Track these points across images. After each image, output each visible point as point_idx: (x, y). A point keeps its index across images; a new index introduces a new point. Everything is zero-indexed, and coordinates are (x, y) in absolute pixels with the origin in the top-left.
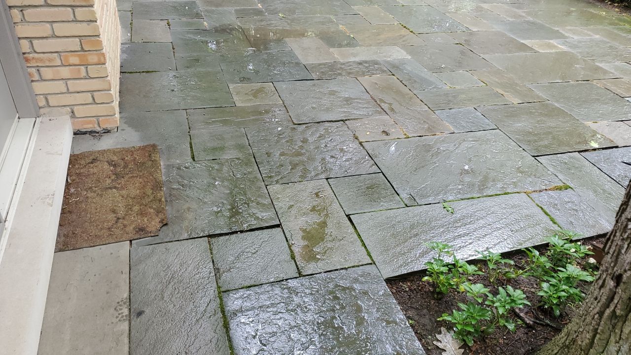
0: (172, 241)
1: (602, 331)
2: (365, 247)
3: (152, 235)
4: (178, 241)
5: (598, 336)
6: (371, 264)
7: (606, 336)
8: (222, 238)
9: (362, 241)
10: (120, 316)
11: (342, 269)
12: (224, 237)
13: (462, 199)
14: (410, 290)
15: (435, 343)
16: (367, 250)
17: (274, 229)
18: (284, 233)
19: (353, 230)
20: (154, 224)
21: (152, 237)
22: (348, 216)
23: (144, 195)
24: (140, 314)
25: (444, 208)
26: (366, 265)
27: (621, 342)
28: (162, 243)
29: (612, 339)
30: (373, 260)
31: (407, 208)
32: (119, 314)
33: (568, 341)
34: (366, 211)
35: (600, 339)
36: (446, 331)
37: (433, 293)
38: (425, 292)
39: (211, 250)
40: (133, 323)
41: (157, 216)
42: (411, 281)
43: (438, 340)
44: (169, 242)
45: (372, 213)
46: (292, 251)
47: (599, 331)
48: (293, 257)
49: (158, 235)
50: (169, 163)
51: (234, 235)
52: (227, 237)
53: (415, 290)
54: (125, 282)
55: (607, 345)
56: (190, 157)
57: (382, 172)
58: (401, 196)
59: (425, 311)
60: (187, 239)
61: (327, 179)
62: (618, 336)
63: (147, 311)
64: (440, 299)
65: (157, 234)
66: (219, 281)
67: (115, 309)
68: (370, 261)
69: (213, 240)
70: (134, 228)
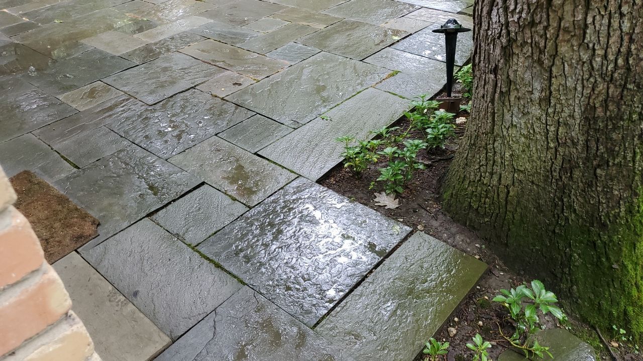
0: (117, 233)
1: (498, 110)
2: (285, 168)
3: (93, 237)
4: (122, 230)
5: (496, 115)
6: (298, 177)
7: (501, 112)
8: (160, 213)
9: (280, 165)
10: (120, 303)
11: (279, 189)
12: (161, 211)
13: (331, 109)
14: (336, 181)
15: (376, 204)
16: (288, 170)
17: (201, 188)
18: (212, 186)
19: (267, 162)
20: (88, 229)
21: (94, 238)
22: (256, 154)
23: (56, 213)
24: (136, 294)
25: (323, 119)
26: (294, 179)
27: (512, 108)
28: (108, 238)
29: (505, 111)
30: (298, 174)
31: (296, 131)
32: (118, 302)
33: (472, 141)
34: (266, 145)
35: (498, 116)
36: (378, 194)
37: (353, 176)
38: (348, 178)
39: (158, 224)
40: (135, 303)
41: (86, 221)
42: (333, 176)
43: (377, 202)
44: (115, 235)
45: (274, 144)
46: (230, 196)
47: (496, 111)
48: (235, 200)
49: (99, 235)
50: (55, 180)
51: (170, 206)
52: (164, 210)
53: (339, 180)
54: (101, 280)
55: (503, 117)
56: (72, 168)
57: (258, 113)
58: (286, 124)
59: (356, 190)
60: (130, 226)
61: (216, 135)
62: (508, 106)
63: (140, 289)
64: (361, 178)
65: (97, 234)
66: (185, 241)
67: (110, 301)
68: (297, 176)
69: (154, 217)
70: (70, 240)
